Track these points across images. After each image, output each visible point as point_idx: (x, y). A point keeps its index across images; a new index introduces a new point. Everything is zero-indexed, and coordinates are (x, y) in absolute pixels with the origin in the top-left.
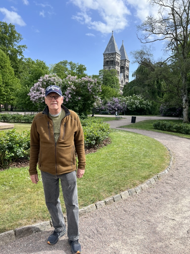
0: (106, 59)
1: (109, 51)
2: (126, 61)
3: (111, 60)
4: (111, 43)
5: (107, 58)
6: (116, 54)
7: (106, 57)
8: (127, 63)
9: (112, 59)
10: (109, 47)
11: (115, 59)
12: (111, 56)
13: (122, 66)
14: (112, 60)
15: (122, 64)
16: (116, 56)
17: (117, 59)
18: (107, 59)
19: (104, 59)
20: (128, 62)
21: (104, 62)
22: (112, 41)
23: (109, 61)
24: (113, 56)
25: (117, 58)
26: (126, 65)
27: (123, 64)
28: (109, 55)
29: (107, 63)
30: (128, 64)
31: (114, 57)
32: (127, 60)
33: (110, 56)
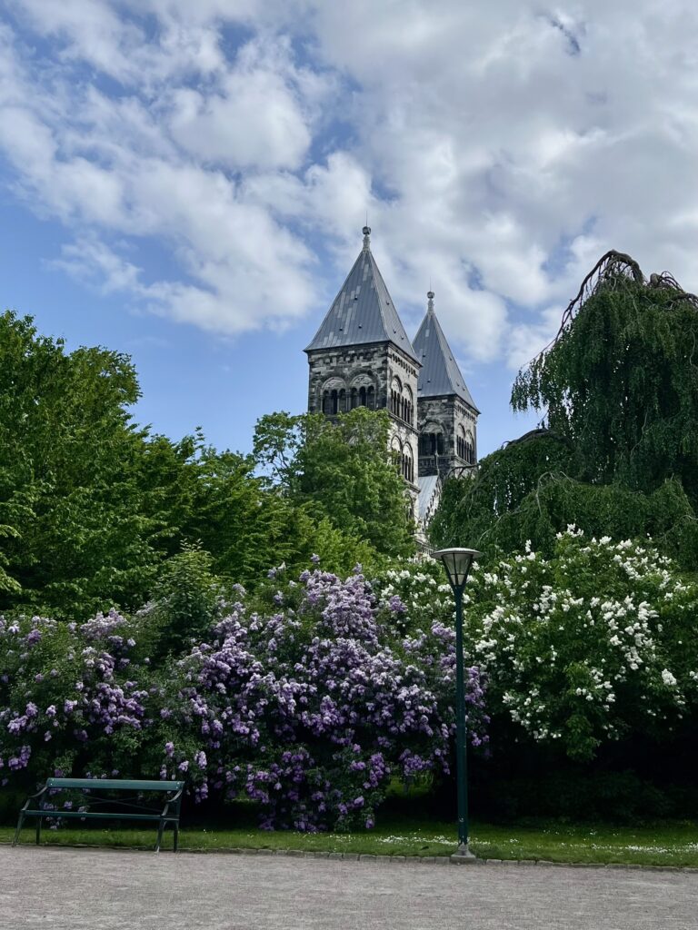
0: (324, 379)
1: (345, 332)
2: (457, 403)
3: (358, 387)
4: (358, 288)
5: (330, 375)
6: (386, 348)
7: (322, 369)
8: (459, 417)
9: (365, 381)
10: (345, 311)
11: (385, 379)
12: (354, 365)
13: (432, 435)
14: (363, 388)
15: (429, 421)
16: (392, 364)
17: (395, 382)
18: (334, 383)
19: (312, 380)
20: (465, 413)
21: (311, 399)
22: (365, 279)
23: (343, 390)
24: (367, 364)
25: (397, 377)
26: (458, 432)
27: (436, 422)
28: (345, 355)
29: (331, 403)
30: (468, 423)
31: (374, 367)
32: (462, 401)
33: (352, 361)
